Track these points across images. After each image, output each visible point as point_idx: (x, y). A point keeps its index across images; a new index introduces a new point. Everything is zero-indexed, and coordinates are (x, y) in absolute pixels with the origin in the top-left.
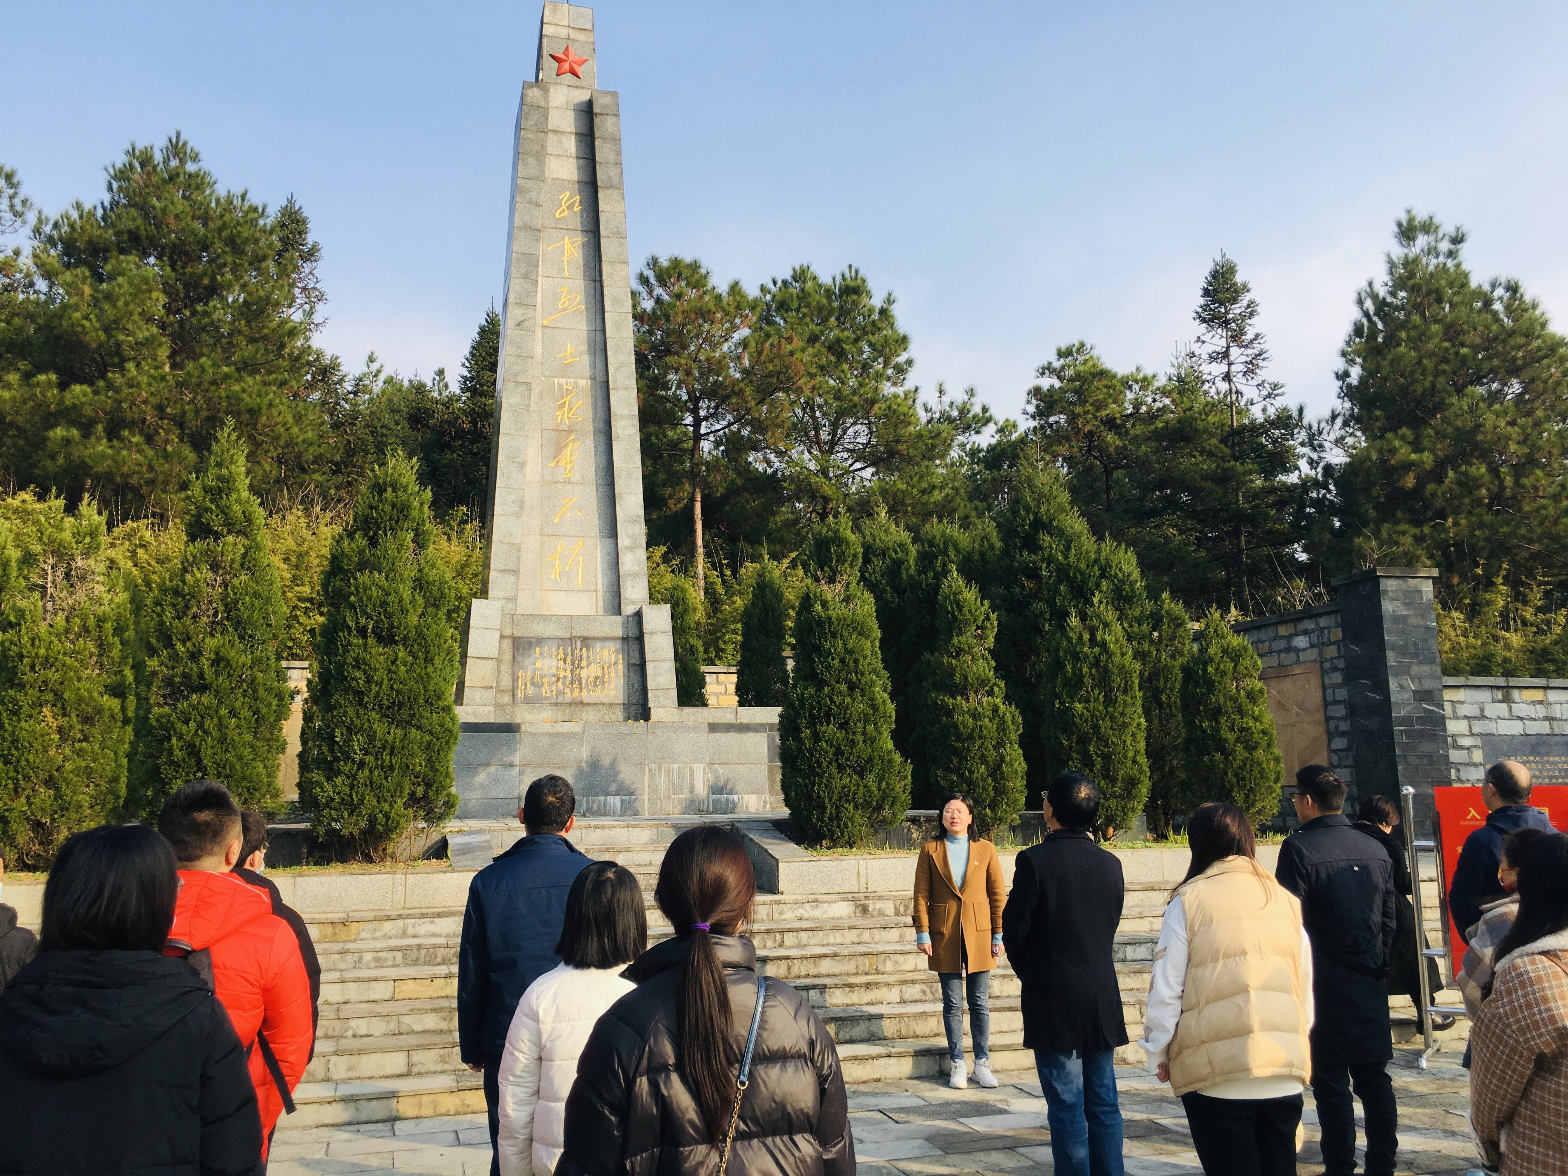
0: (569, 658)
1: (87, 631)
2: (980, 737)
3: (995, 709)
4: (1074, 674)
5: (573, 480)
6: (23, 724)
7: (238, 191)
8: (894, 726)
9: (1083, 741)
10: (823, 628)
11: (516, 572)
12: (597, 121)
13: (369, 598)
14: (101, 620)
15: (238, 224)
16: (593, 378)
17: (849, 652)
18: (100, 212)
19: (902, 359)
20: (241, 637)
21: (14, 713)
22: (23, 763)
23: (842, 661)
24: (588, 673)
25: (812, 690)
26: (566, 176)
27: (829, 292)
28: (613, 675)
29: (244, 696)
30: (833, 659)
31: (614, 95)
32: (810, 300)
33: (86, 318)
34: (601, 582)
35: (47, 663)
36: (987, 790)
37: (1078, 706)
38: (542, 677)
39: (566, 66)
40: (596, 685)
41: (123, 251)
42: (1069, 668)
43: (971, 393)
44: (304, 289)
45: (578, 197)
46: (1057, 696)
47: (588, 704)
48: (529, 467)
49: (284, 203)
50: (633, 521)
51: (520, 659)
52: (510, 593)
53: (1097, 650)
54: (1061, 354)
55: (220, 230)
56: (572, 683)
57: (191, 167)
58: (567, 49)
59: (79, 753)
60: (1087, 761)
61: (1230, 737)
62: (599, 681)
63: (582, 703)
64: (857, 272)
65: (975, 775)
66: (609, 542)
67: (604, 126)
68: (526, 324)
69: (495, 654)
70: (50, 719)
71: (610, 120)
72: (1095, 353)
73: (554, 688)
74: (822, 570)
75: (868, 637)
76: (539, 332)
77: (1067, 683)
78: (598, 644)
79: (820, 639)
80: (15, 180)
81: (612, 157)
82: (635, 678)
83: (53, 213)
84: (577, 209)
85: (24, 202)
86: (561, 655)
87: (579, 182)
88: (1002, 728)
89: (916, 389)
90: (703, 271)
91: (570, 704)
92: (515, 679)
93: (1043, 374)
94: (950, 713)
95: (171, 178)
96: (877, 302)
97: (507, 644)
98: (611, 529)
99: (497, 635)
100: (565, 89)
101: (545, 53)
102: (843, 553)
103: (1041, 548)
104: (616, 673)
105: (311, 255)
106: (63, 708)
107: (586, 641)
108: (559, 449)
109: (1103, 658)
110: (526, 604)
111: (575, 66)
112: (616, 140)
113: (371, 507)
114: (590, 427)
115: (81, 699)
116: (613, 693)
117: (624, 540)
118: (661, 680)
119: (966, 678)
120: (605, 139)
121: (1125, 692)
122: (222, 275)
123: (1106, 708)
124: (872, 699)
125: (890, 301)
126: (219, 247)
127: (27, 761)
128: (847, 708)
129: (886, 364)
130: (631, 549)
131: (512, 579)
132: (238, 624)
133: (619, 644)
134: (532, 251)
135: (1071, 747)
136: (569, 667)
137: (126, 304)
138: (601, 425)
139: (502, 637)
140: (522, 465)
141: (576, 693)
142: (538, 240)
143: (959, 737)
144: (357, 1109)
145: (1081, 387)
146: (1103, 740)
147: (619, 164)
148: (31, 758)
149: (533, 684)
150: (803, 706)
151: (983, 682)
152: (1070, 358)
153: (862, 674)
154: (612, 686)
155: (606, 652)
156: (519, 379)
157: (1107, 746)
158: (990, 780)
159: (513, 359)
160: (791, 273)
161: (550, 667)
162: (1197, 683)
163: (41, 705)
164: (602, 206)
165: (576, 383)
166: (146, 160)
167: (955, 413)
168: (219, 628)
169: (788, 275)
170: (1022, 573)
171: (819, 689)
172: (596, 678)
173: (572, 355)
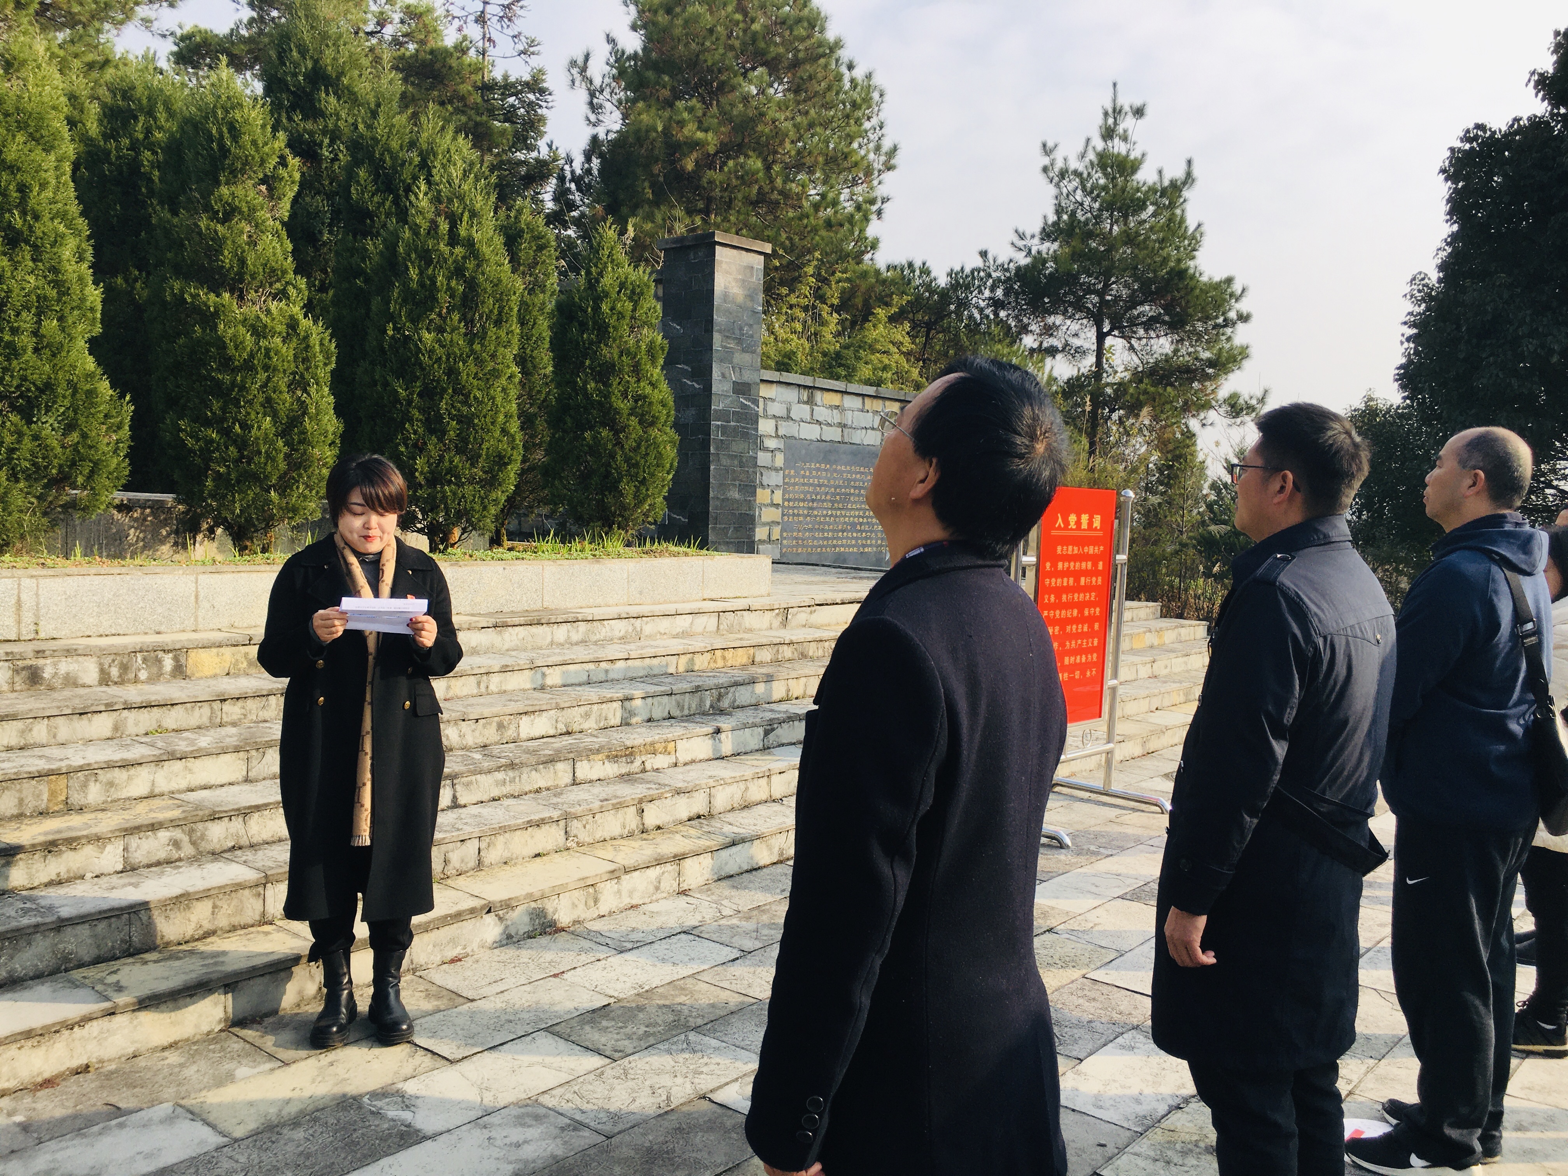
2: (266, 368)
3: (293, 325)
4: (422, 284)
8: (98, 329)
9: (431, 393)
36: (273, 460)
37: (428, 337)
42: (413, 273)
46: (391, 318)
53: (459, 250)
60: (434, 426)
61: (623, 406)
65: (254, 432)
75: (46, 150)
77: (408, 296)
88: (304, 355)
94: (210, 318)
109: (470, 265)
119: (242, 262)
121: (498, 322)
123: (469, 344)
124: (55, 270)
135: (410, 402)
146: (462, 393)
151: (273, 274)
157: (465, 403)
158: (280, 443)
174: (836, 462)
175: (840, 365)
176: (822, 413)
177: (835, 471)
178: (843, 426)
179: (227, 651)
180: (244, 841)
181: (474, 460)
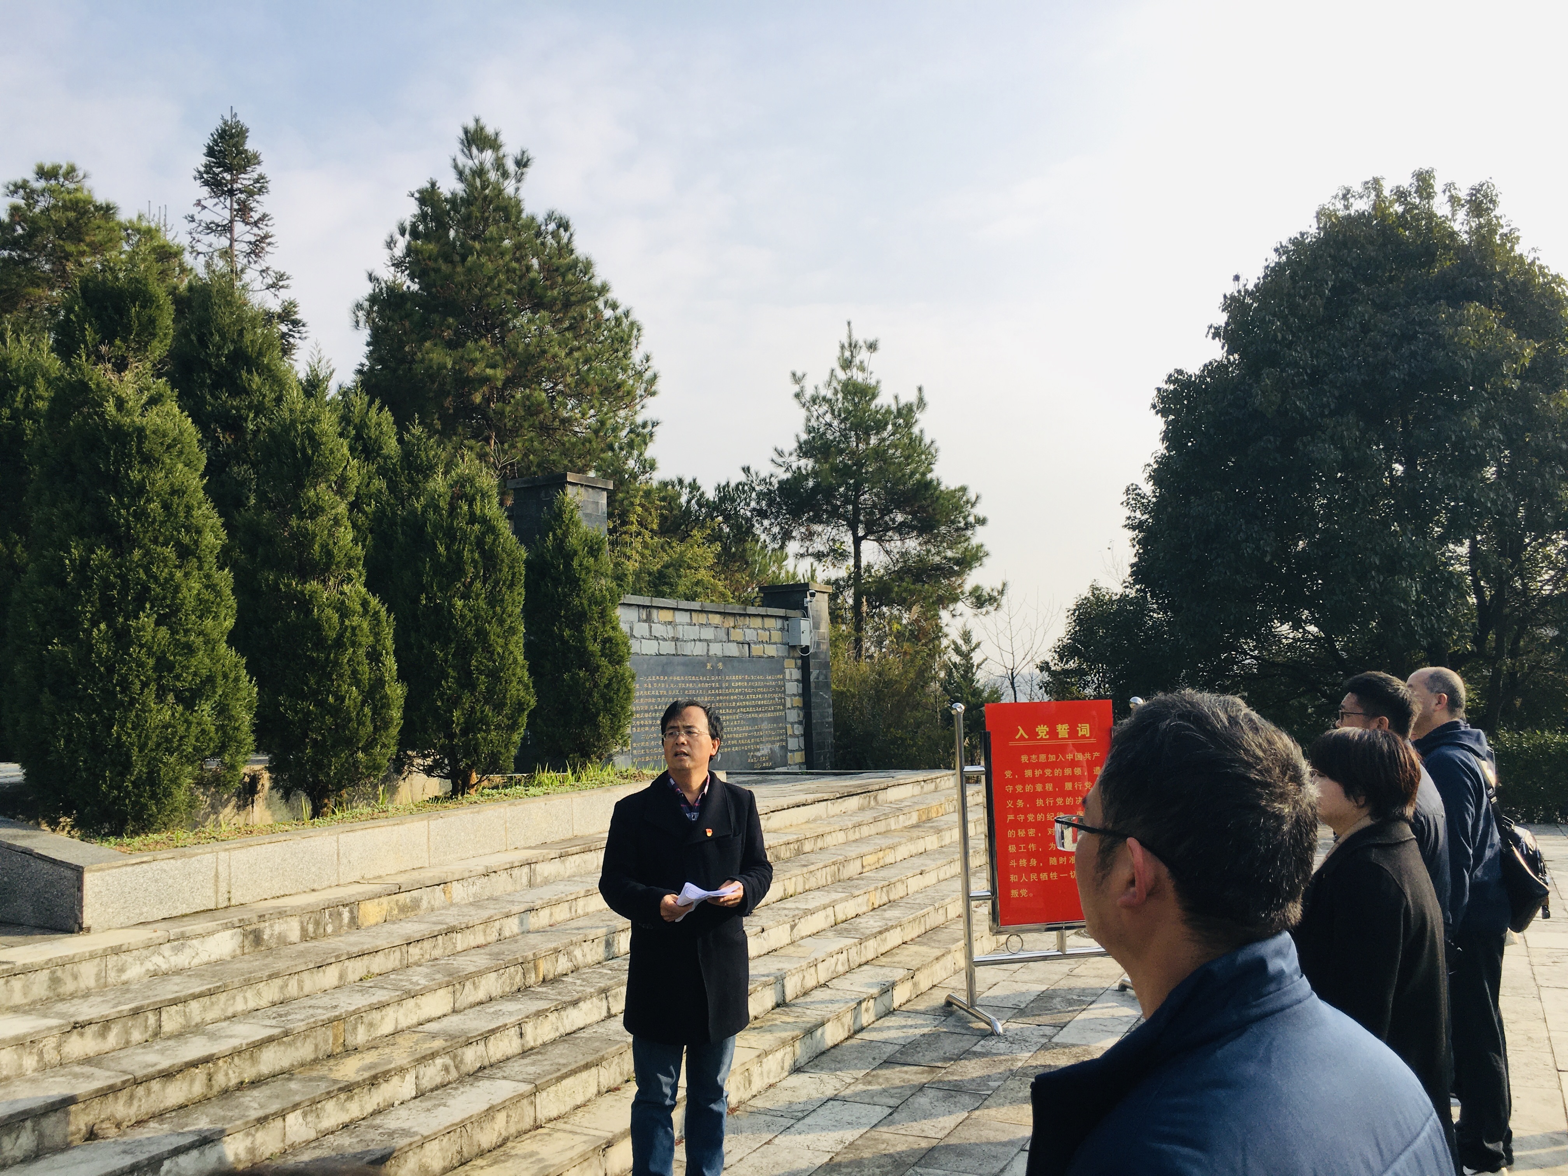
2: (353, 644)
3: (365, 604)
4: (449, 558)
8: (233, 624)
9: (465, 651)
36: (362, 724)
42: (441, 549)
46: (424, 589)
53: (477, 527)
60: (467, 682)
61: (595, 648)
77: (438, 568)
109: (488, 539)
119: (327, 552)
121: (511, 587)
123: (492, 607)
128: (177, 589)
135: (446, 661)
143: (320, 643)
146: (489, 650)
151: (351, 561)
152: (56, 181)
157: (491, 659)
174: (672, 674)
175: (666, 584)
176: (659, 630)
177: (672, 681)
178: (676, 639)
179: (385, 900)
180: (486, 1063)
181: (498, 707)
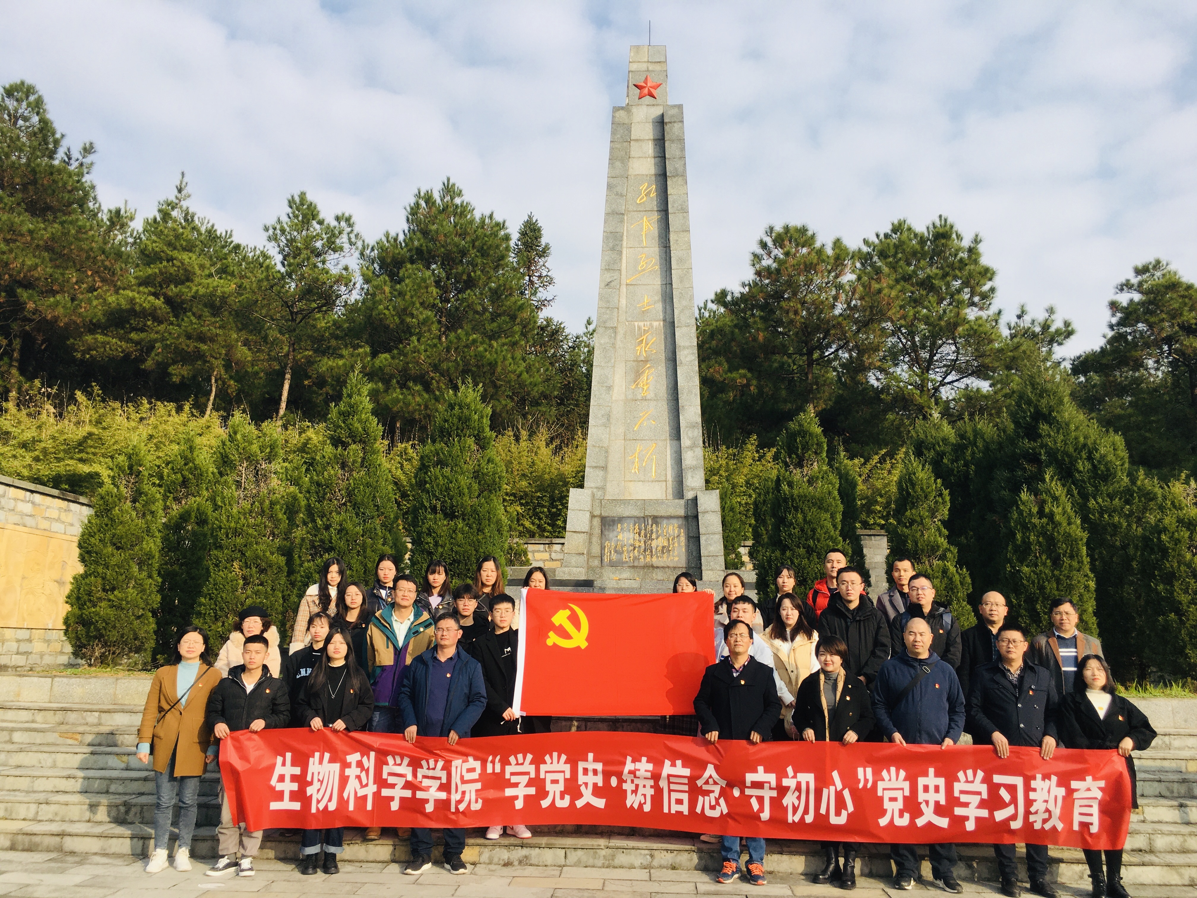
0: (643, 532)
1: (263, 511)
4: (1023, 541)
5: (648, 397)
6: (221, 573)
7: (487, 213)
10: (787, 503)
11: (604, 468)
12: (667, 128)
13: (438, 485)
14: (272, 504)
15: (485, 235)
16: (664, 320)
17: (810, 522)
18: (401, 238)
19: (986, 288)
20: (357, 515)
21: (217, 565)
22: (220, 599)
23: (802, 530)
24: (658, 543)
25: (778, 553)
26: (645, 172)
27: (922, 241)
28: (676, 545)
29: (358, 555)
30: (794, 528)
31: (680, 107)
32: (905, 247)
33: (387, 308)
34: (670, 475)
35: (236, 533)
37: (1025, 569)
38: (622, 547)
39: (646, 91)
40: (663, 553)
41: (412, 262)
42: (1019, 536)
43: (1051, 311)
44: (540, 277)
45: (654, 186)
46: (1009, 561)
47: (657, 567)
48: (616, 389)
49: (526, 218)
50: (693, 426)
51: (606, 533)
52: (599, 484)
53: (1044, 520)
54: (1139, 271)
55: (473, 241)
56: (645, 551)
57: (458, 201)
58: (646, 79)
59: (257, 593)
61: (1184, 599)
62: (665, 550)
63: (653, 566)
64: (946, 220)
66: (675, 443)
67: (671, 131)
68: (613, 283)
69: (586, 528)
70: (238, 570)
71: (677, 126)
72: (1172, 267)
73: (631, 555)
74: (790, 457)
75: (826, 511)
76: (624, 289)
78: (665, 521)
79: (785, 512)
80: (352, 222)
81: (678, 153)
82: (693, 548)
83: (371, 241)
84: (653, 195)
85: (357, 236)
86: (637, 530)
87: (655, 175)
89: (1000, 312)
90: (810, 233)
91: (644, 567)
92: (603, 548)
93: (1122, 290)
95: (443, 210)
96: (966, 243)
97: (597, 522)
98: (676, 434)
99: (588, 515)
100: (645, 108)
101: (631, 84)
102: (807, 443)
103: (1040, 436)
104: (679, 543)
105: (544, 253)
106: (246, 563)
107: (656, 519)
108: (638, 375)
109: (1050, 528)
110: (612, 492)
111: (652, 90)
112: (681, 140)
113: (446, 421)
114: (663, 357)
115: (257, 557)
116: (676, 559)
117: (685, 441)
118: (712, 549)
120: (673, 141)
121: (1072, 557)
122: (475, 272)
123: (1053, 571)
125: (977, 241)
126: (473, 252)
127: (222, 597)
129: (973, 294)
130: (691, 448)
131: (601, 473)
132: (355, 506)
133: (681, 521)
134: (618, 230)
136: (643, 539)
137: (412, 297)
138: (670, 355)
139: (593, 516)
140: (609, 388)
141: (648, 559)
142: (622, 221)
144: (367, 852)
145: (1155, 298)
147: (683, 157)
148: (224, 595)
149: (616, 552)
150: (770, 567)
151: (933, 549)
152: (1147, 274)
153: (819, 541)
154: (676, 553)
155: (671, 528)
156: (608, 325)
159: (603, 310)
160: (890, 227)
161: (628, 539)
162: (1152, 551)
163: (233, 561)
164: (670, 191)
165: (651, 324)
166: (429, 199)
167: (1038, 329)
168: (344, 507)
169: (888, 229)
170: (1024, 458)
171: (783, 553)
172: (663, 547)
173: (649, 304)
